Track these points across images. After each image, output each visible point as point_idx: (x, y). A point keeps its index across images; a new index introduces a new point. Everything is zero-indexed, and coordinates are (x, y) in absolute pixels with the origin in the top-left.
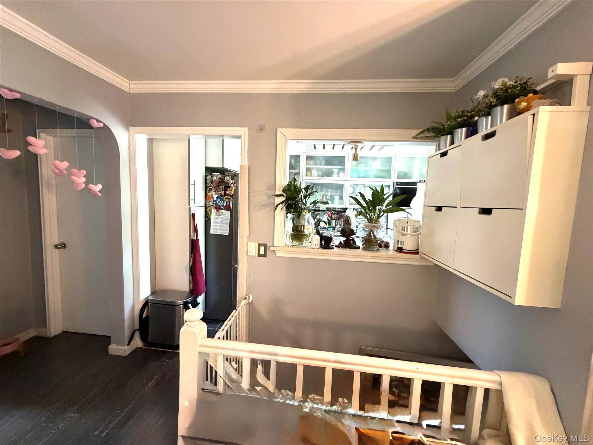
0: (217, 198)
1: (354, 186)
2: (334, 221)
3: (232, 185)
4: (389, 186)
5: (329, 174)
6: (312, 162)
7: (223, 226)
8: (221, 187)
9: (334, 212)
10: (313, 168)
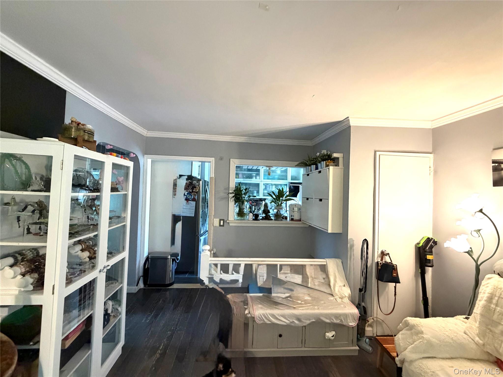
0: (187, 194)
1: (265, 185)
2: (254, 207)
3: (197, 186)
4: (286, 185)
5: (250, 177)
6: (239, 169)
7: (191, 211)
8: (190, 187)
9: (253, 201)
10: (240, 173)
